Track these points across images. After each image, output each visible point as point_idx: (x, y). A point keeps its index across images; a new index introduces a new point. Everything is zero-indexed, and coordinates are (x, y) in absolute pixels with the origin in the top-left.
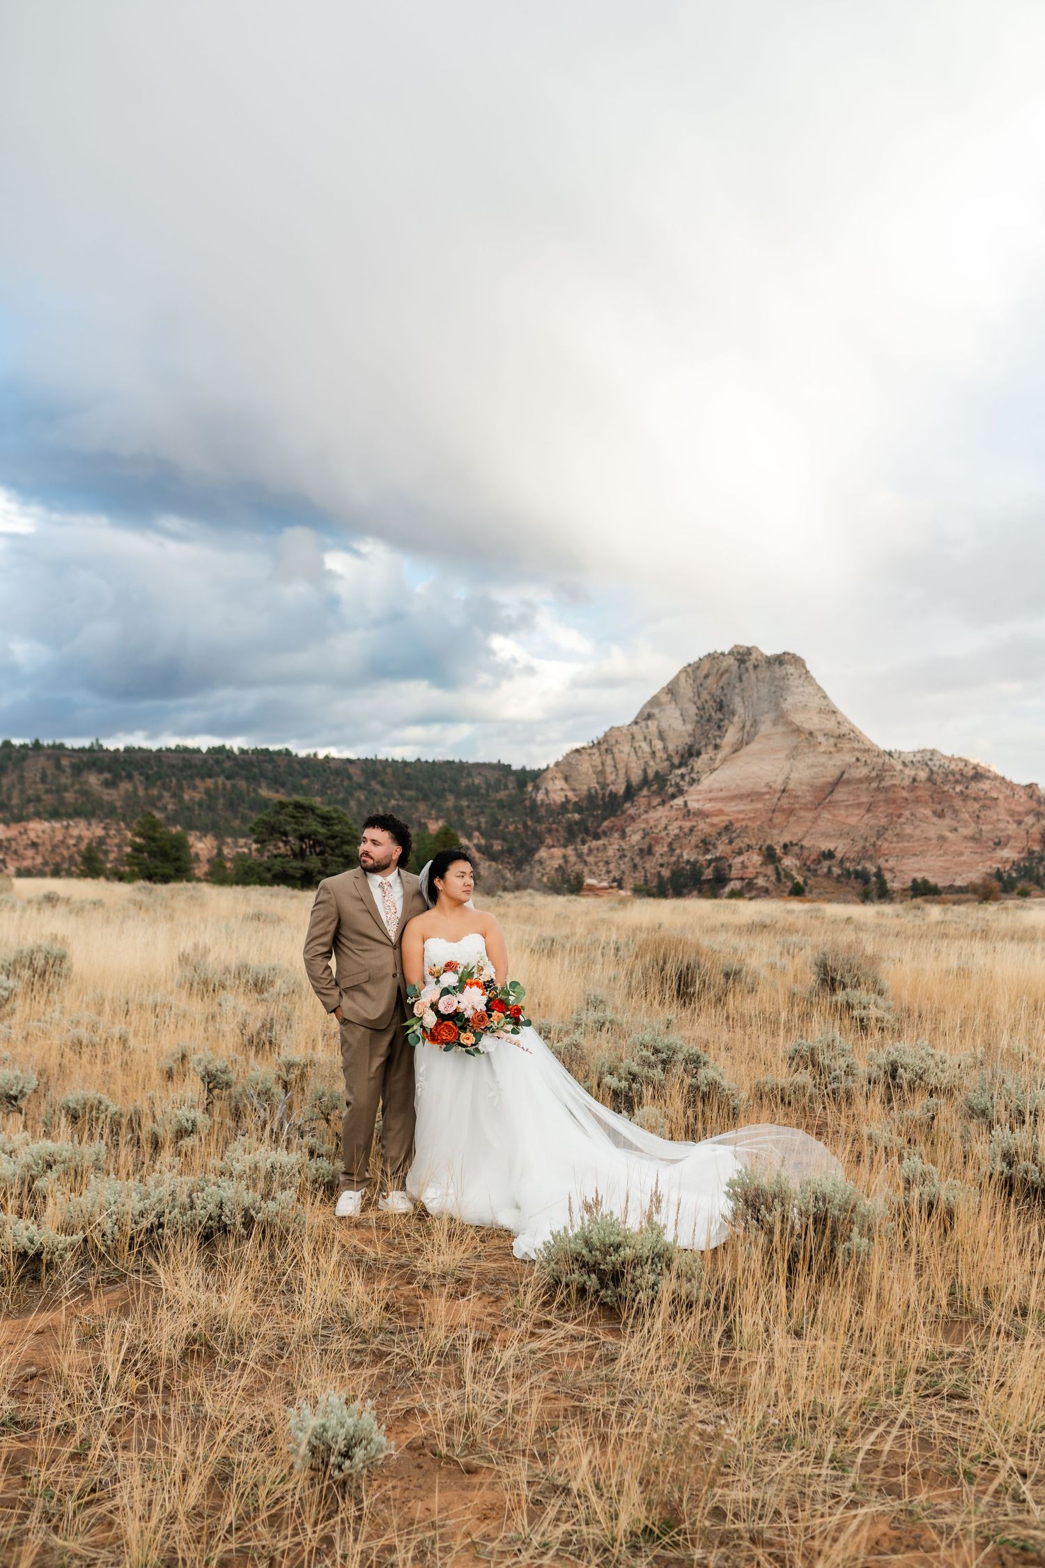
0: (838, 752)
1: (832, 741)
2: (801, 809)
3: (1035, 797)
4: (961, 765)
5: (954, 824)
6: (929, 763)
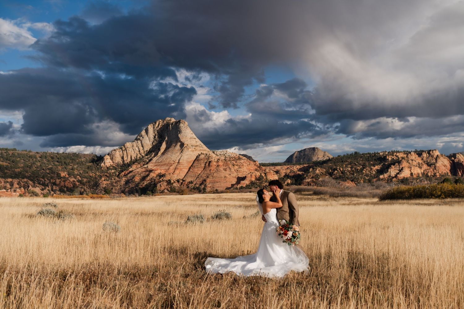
0: (195, 150)
1: (194, 147)
2: (183, 168)
3: (256, 165)
4: (235, 155)
5: (230, 173)
6: (225, 154)
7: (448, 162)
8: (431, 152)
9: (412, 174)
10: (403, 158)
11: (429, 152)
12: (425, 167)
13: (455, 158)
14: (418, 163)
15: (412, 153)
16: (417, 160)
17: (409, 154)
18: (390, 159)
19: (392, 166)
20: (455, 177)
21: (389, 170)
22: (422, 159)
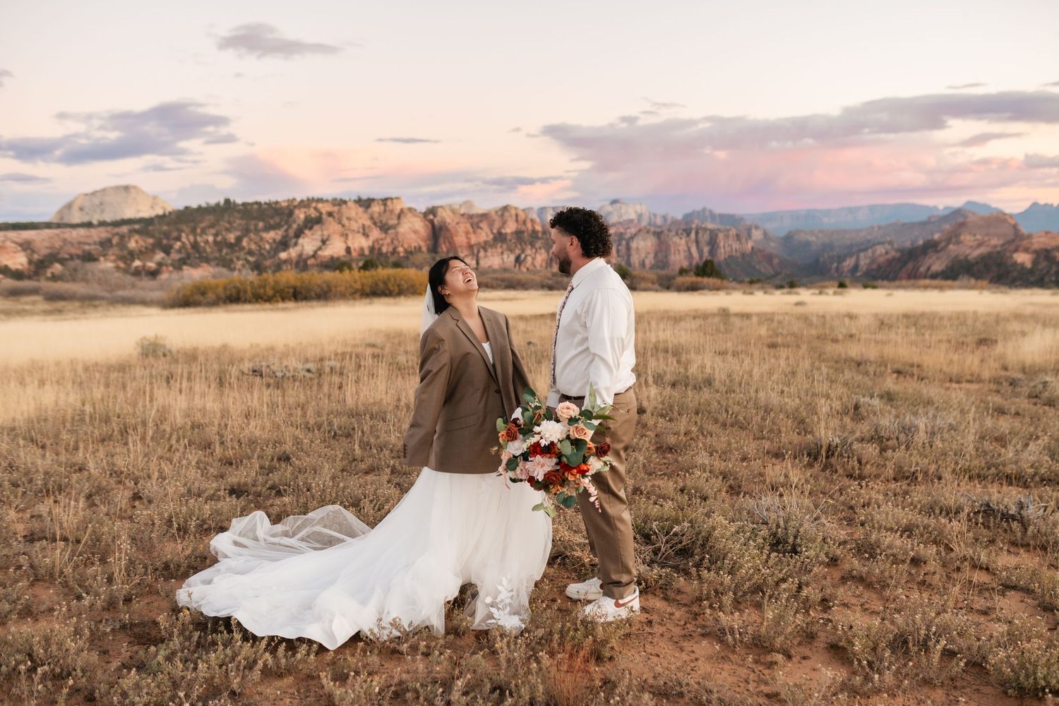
7: (422, 224)
8: (389, 203)
9: (348, 250)
10: (330, 214)
11: (385, 201)
12: (376, 234)
13: (435, 216)
14: (364, 226)
15: (349, 204)
16: (361, 218)
17: (344, 206)
18: (302, 216)
19: (307, 232)
20: (433, 255)
21: (301, 241)
22: (372, 218)
